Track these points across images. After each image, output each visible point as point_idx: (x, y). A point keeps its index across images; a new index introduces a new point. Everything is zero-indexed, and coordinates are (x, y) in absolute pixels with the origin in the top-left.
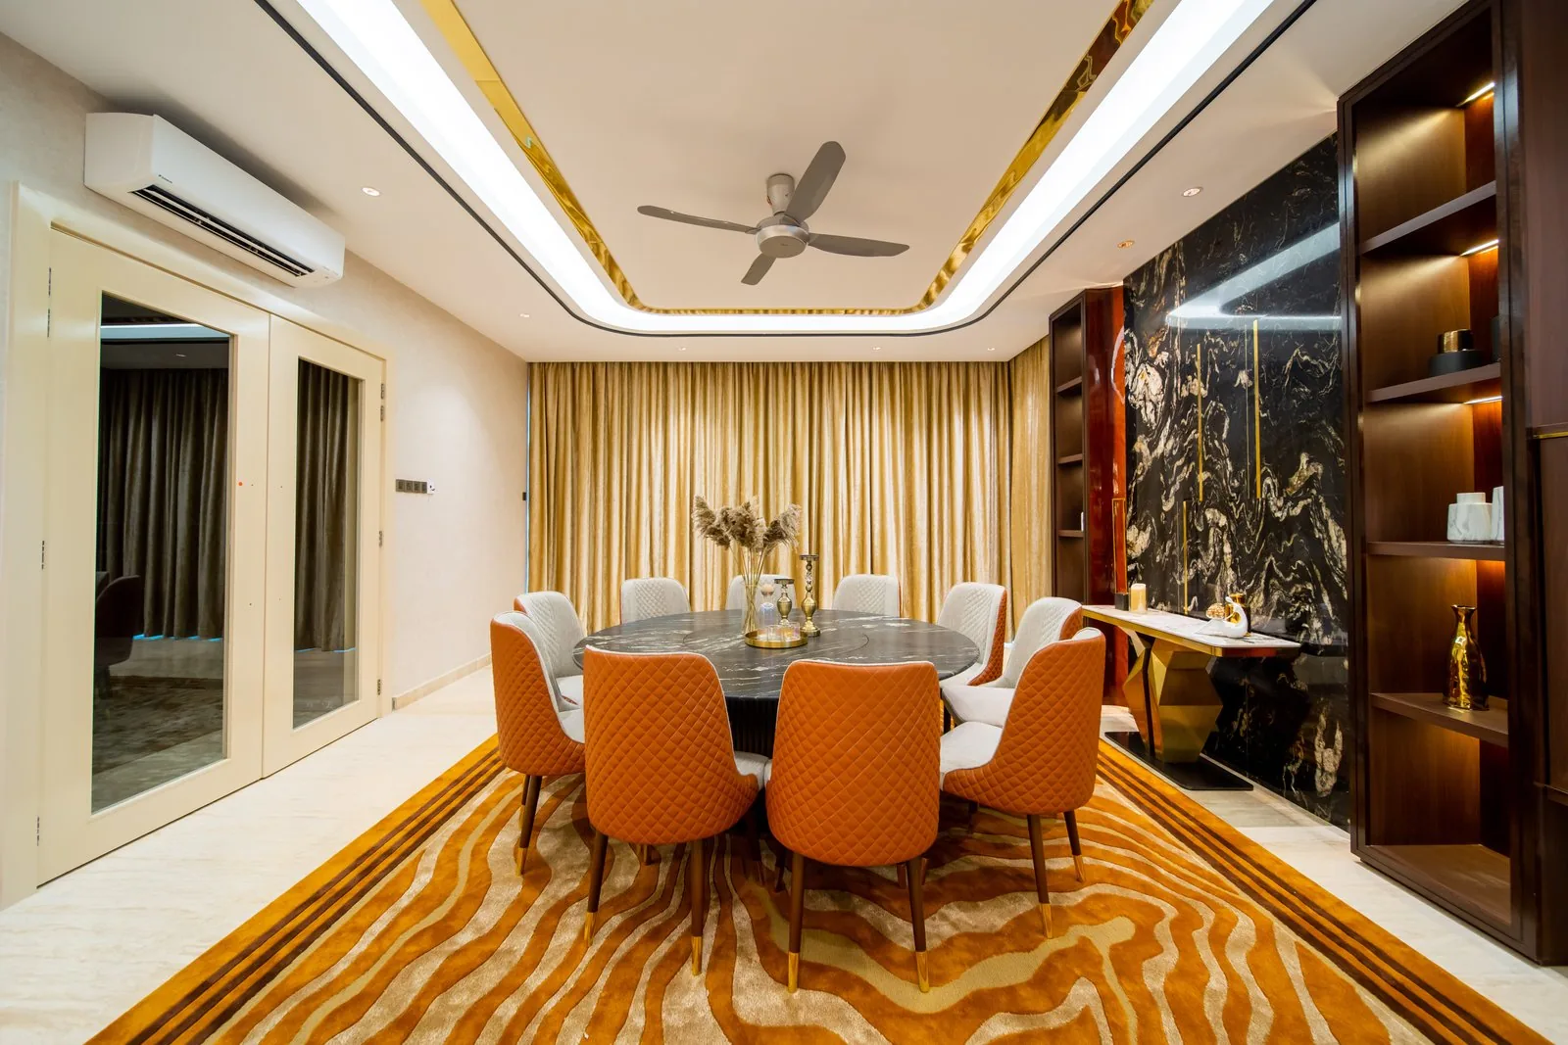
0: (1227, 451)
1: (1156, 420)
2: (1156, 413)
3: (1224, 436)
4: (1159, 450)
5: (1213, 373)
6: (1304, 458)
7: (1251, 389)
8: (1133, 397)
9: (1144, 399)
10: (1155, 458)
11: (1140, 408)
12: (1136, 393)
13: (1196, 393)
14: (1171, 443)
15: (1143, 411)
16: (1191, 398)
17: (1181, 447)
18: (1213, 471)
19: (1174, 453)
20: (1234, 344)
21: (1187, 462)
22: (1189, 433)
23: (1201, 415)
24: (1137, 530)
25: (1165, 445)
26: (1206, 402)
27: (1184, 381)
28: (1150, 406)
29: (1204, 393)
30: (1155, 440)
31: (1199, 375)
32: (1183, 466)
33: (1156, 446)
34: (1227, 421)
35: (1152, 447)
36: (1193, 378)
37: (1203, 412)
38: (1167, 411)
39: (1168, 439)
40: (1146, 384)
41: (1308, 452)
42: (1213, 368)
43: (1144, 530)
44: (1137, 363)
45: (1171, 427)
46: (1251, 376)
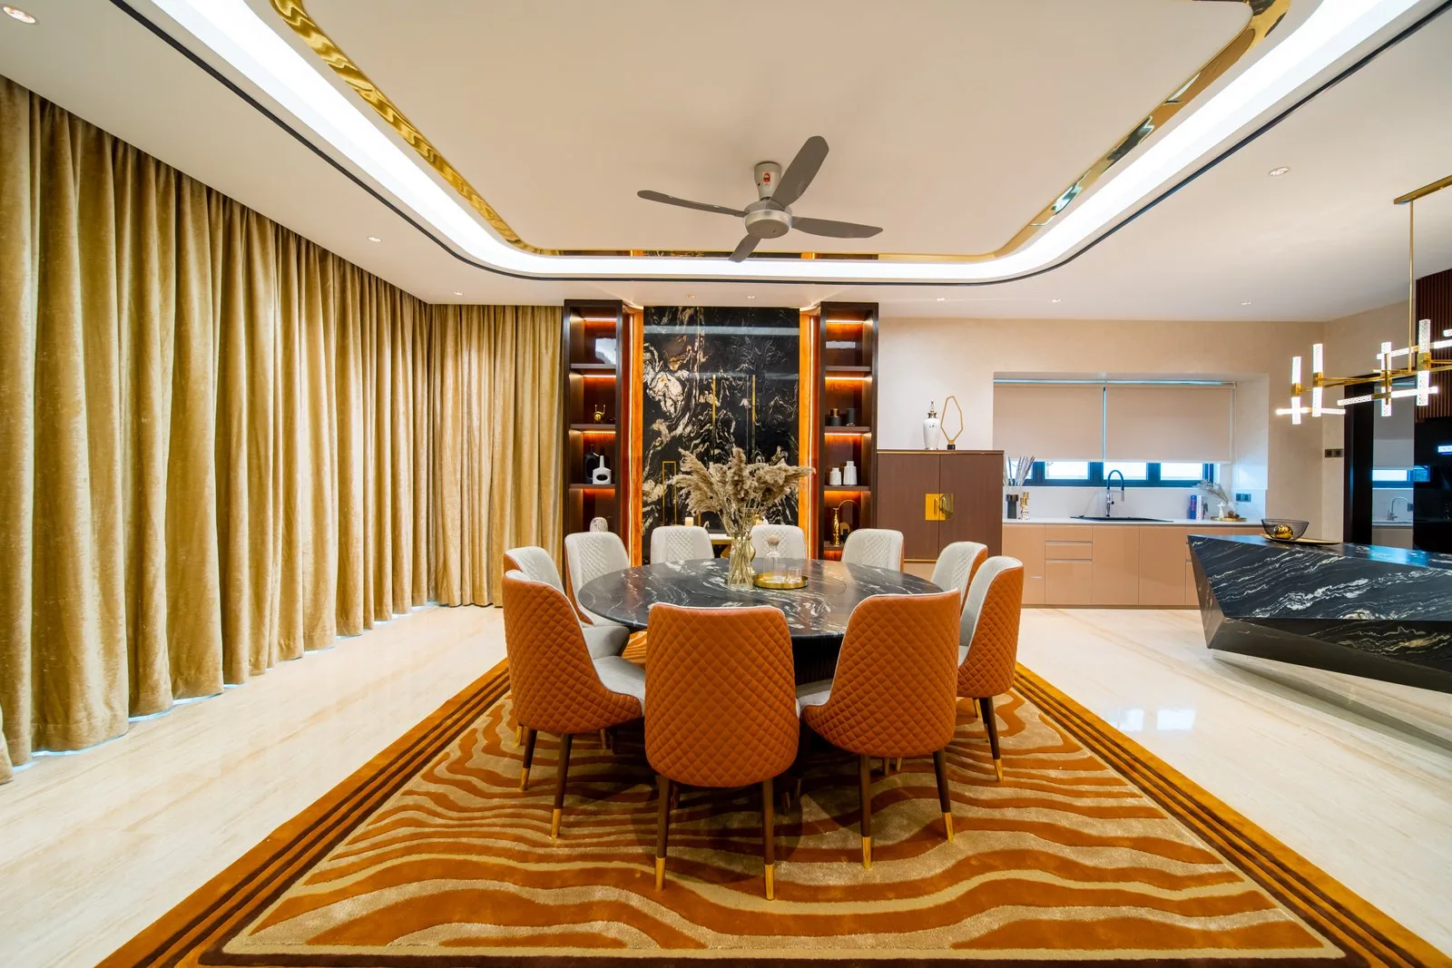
0: (733, 439)
1: (675, 412)
2: (675, 408)
3: (732, 431)
4: (679, 430)
5: (725, 395)
6: (779, 449)
7: (750, 409)
8: (651, 392)
9: (664, 395)
10: (674, 437)
11: (660, 401)
12: (656, 389)
13: (711, 402)
14: (689, 429)
15: (662, 403)
16: (707, 405)
17: (698, 432)
18: (723, 449)
19: (692, 435)
20: (741, 383)
21: (703, 442)
22: (705, 425)
23: (714, 416)
24: (654, 483)
25: (684, 429)
26: (718, 409)
27: (701, 393)
28: (669, 402)
29: (718, 404)
30: (673, 425)
31: (714, 393)
32: (699, 444)
33: (675, 429)
34: (734, 423)
35: (671, 428)
36: (709, 393)
37: (716, 415)
38: (686, 408)
39: (686, 426)
40: (666, 386)
41: (781, 446)
42: (725, 392)
43: (661, 483)
44: (657, 369)
45: (690, 419)
46: (750, 403)
